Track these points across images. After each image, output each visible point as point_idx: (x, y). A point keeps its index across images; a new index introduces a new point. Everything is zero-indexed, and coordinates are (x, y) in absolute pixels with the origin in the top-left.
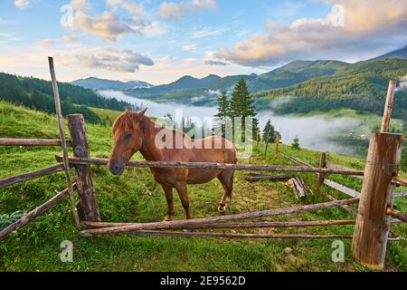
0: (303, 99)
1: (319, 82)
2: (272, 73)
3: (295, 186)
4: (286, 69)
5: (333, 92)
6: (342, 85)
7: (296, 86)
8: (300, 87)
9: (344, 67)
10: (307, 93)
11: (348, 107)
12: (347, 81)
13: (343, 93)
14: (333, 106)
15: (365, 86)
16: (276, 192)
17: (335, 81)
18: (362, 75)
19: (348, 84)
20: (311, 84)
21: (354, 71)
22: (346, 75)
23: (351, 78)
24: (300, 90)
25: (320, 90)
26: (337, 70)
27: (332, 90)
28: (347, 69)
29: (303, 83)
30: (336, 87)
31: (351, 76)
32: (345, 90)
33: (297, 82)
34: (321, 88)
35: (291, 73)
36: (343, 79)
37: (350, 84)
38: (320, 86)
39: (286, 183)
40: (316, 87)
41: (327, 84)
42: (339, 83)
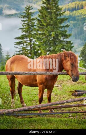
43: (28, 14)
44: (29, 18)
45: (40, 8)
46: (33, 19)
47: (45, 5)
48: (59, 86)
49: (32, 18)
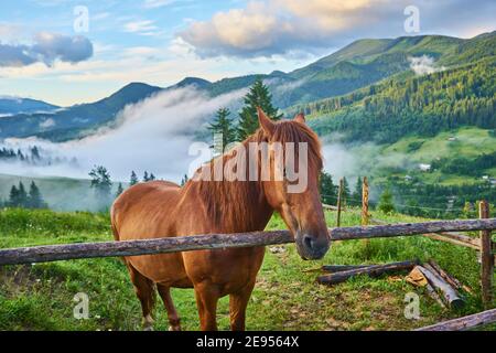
0: (382, 116)
1: (409, 81)
2: (315, 68)
4: (342, 58)
5: (440, 97)
6: (454, 83)
7: (366, 89)
8: (373, 92)
9: (454, 47)
10: (388, 102)
11: (471, 124)
12: (464, 73)
13: (458, 97)
14: (441, 124)
16: (393, 300)
17: (440, 76)
19: (465, 80)
20: (394, 83)
21: (475, 53)
22: (459, 62)
23: (470, 67)
24: (373, 97)
25: (413, 94)
26: (441, 54)
27: (436, 93)
28: (460, 51)
29: (378, 84)
30: (444, 87)
31: (469, 64)
32: (461, 92)
33: (366, 83)
34: (415, 90)
35: (353, 65)
36: (455, 71)
37: (470, 80)
38: (412, 87)
39: (408, 278)
40: (405, 90)
41: (425, 83)
42: (449, 79)
43: (224, 123)
44: (225, 128)
45: (241, 111)
46: (232, 130)
47: (249, 105)
48: (281, 249)
49: (229, 128)
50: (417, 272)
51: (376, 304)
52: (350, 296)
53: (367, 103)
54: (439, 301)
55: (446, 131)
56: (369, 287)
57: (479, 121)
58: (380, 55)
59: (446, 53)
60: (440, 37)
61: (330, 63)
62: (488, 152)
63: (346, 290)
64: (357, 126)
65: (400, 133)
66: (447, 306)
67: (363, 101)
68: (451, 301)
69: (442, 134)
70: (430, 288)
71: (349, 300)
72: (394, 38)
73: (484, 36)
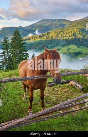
1: (58, 31)
3: (75, 84)
4: (40, 24)
6: (69, 33)
7: (46, 33)
8: (48, 34)
9: (69, 23)
10: (52, 37)
11: (73, 44)
12: (71, 30)
13: (70, 36)
15: (80, 33)
16: (68, 89)
17: (65, 31)
18: (77, 27)
19: (71, 32)
20: (54, 32)
21: (74, 25)
22: (70, 27)
23: (73, 29)
24: (48, 36)
25: (58, 35)
26: (66, 25)
27: (64, 35)
28: (70, 24)
29: (49, 32)
30: (66, 34)
31: (73, 28)
32: (70, 35)
33: (46, 31)
34: (59, 34)
35: (42, 26)
36: (69, 29)
37: (73, 32)
38: (58, 33)
39: (69, 84)
40: (56, 34)
41: (62, 32)
42: (68, 32)
43: (6, 41)
49: (8, 43)
50: (72, 82)
51: (64, 90)
52: (57, 89)
53: (46, 37)
54: (78, 89)
55: (67, 46)
56: (61, 86)
57: (74, 43)
58: (50, 24)
59: (67, 25)
60: (66, 20)
61: (36, 25)
62: (76, 52)
63: (55, 88)
64: (44, 43)
65: (55, 46)
66: (80, 90)
67: (45, 36)
68: (81, 88)
69: (66, 46)
70: (75, 86)
71: (56, 90)
72: (54, 19)
73: (76, 21)
